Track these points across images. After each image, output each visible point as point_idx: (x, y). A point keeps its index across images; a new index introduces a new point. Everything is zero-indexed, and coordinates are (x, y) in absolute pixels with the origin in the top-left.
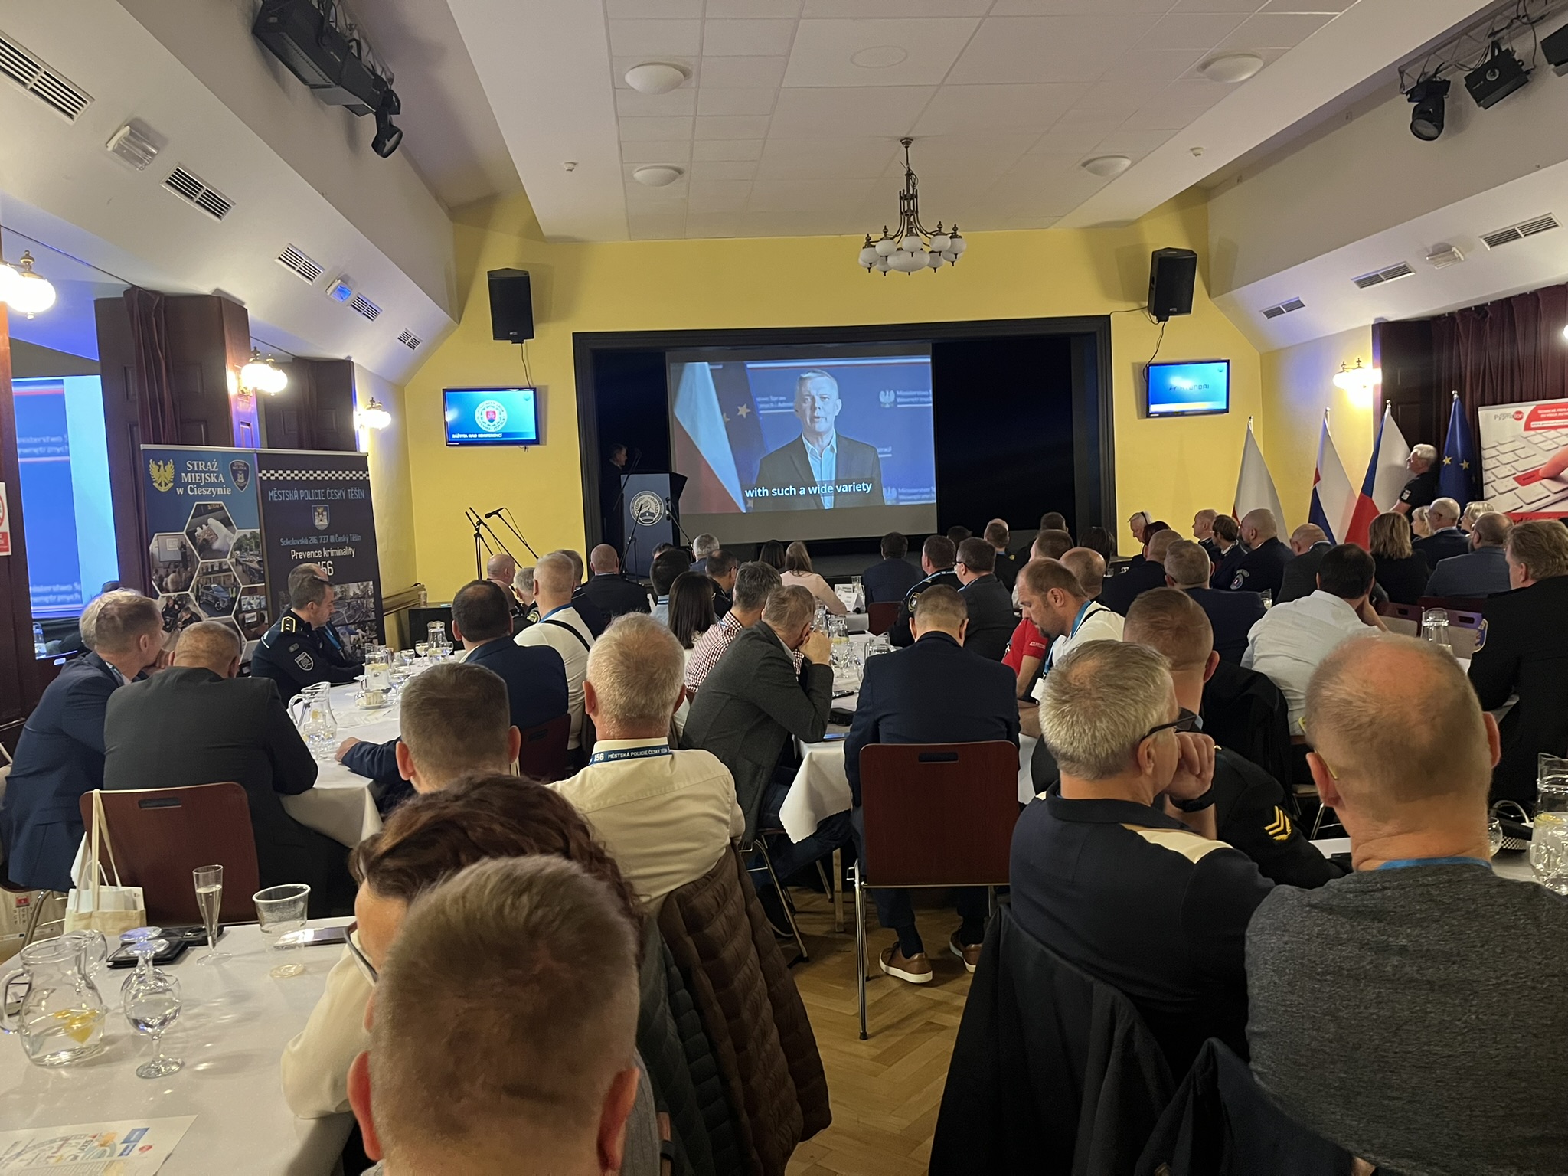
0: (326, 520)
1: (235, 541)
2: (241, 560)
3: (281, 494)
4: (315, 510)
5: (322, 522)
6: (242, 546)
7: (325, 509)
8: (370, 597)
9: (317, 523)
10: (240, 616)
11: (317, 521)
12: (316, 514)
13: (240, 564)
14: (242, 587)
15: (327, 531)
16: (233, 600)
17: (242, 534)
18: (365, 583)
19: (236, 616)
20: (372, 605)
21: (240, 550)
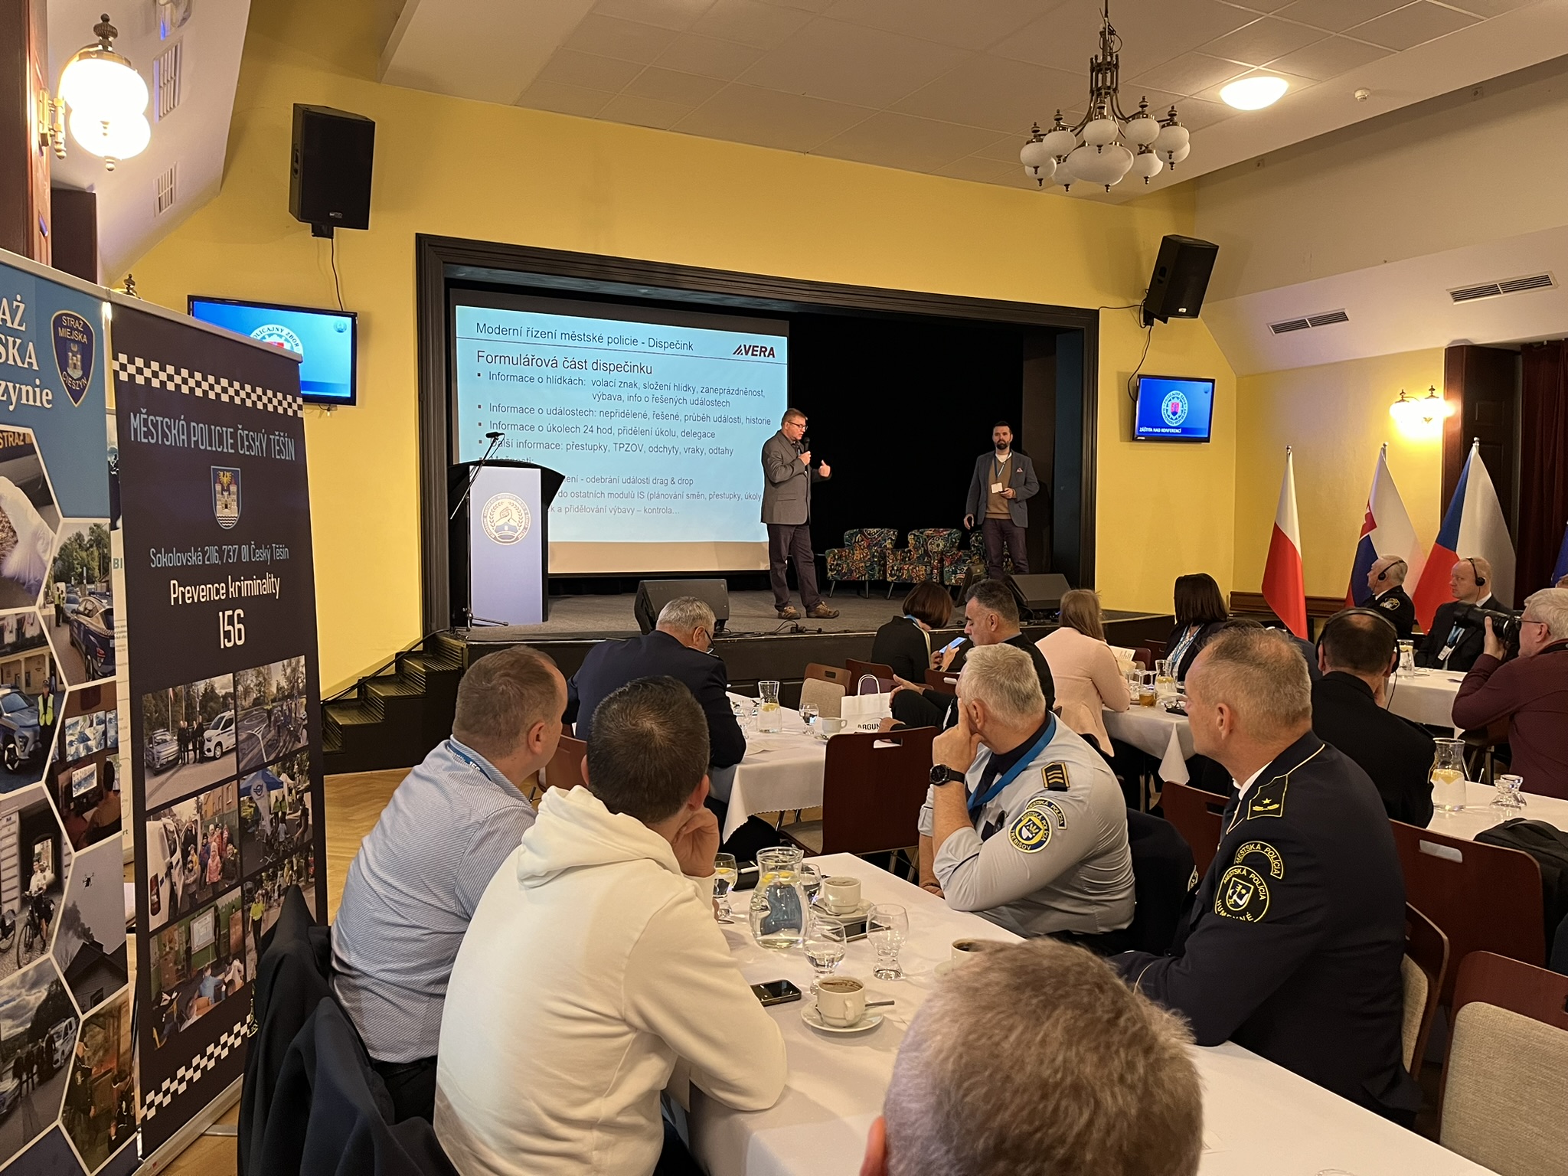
0: (234, 506)
1: (55, 553)
2: (69, 608)
3: (155, 425)
4: (217, 480)
5: (227, 510)
6: (71, 568)
7: (234, 480)
8: (300, 694)
9: (220, 512)
10: (62, 779)
11: (219, 506)
12: (218, 488)
13: (67, 620)
14: (69, 689)
15: (236, 535)
16: (46, 733)
17: (71, 533)
18: (294, 660)
19: (52, 783)
20: (303, 714)
21: (67, 582)
